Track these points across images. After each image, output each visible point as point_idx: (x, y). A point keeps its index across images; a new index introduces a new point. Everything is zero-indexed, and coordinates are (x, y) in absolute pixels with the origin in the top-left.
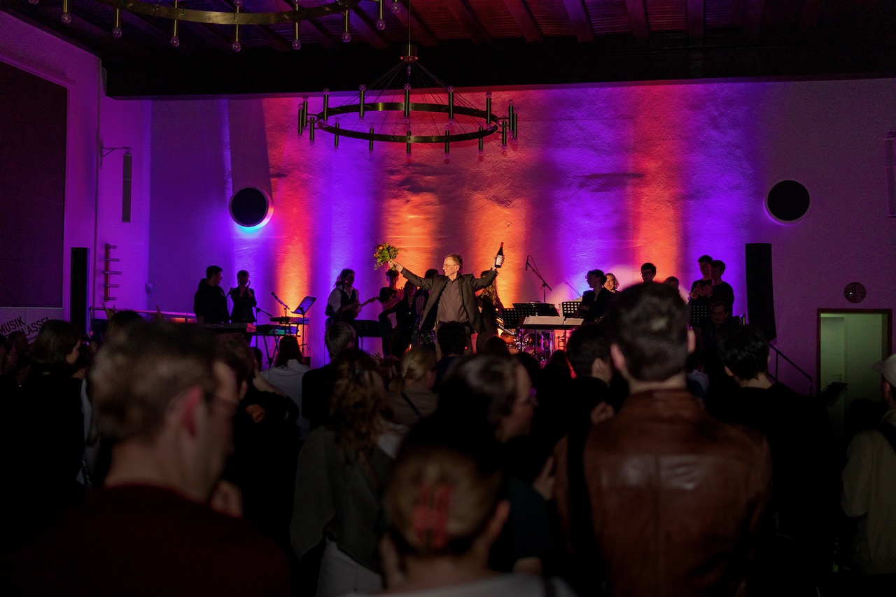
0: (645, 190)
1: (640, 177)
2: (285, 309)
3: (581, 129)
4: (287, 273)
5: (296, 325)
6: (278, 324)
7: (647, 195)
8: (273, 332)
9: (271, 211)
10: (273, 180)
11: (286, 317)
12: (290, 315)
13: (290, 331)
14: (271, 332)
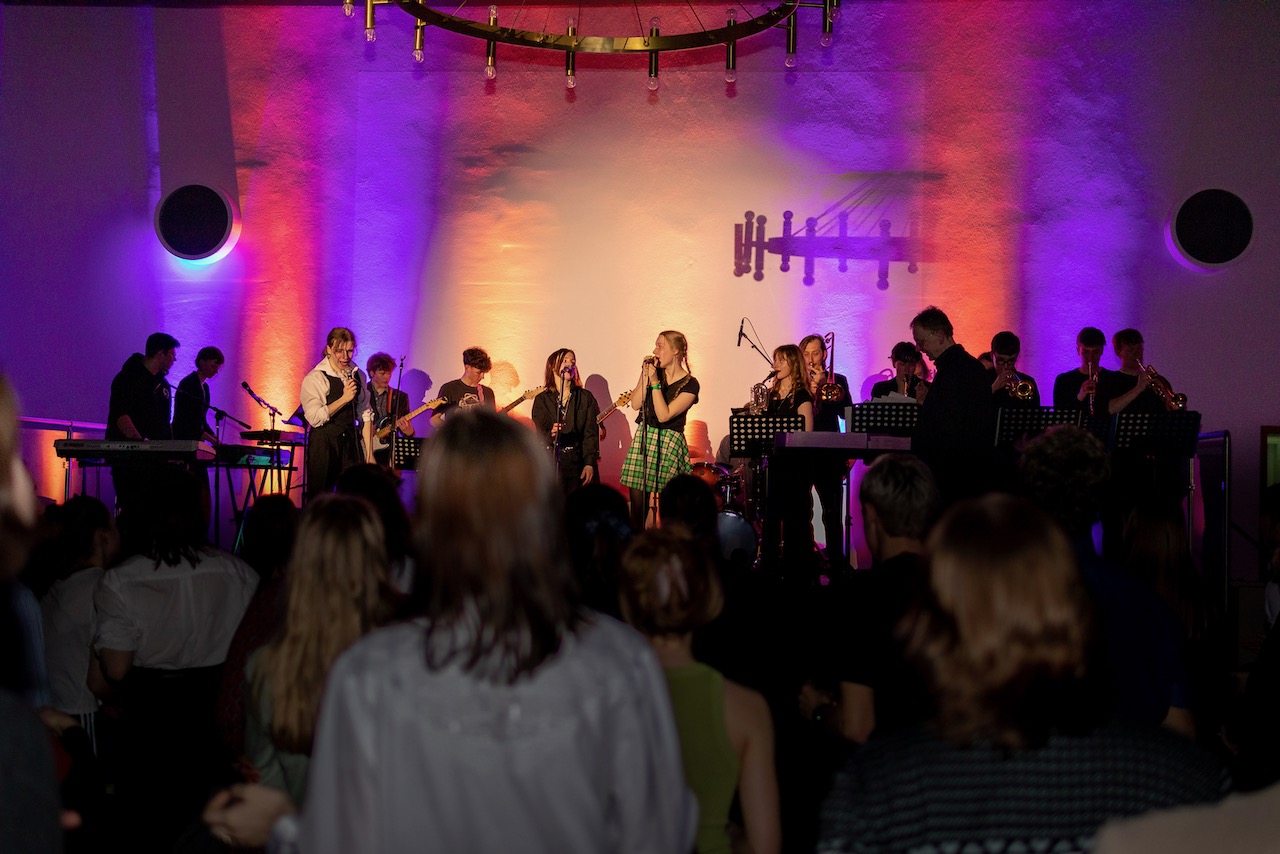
0: (944, 203)
1: (936, 177)
2: (273, 415)
3: (828, 88)
4: (267, 349)
5: (288, 448)
6: (254, 443)
7: (950, 214)
8: (247, 460)
9: (236, 233)
10: (240, 171)
11: (273, 431)
12: (280, 426)
13: (279, 458)
14: (243, 460)
